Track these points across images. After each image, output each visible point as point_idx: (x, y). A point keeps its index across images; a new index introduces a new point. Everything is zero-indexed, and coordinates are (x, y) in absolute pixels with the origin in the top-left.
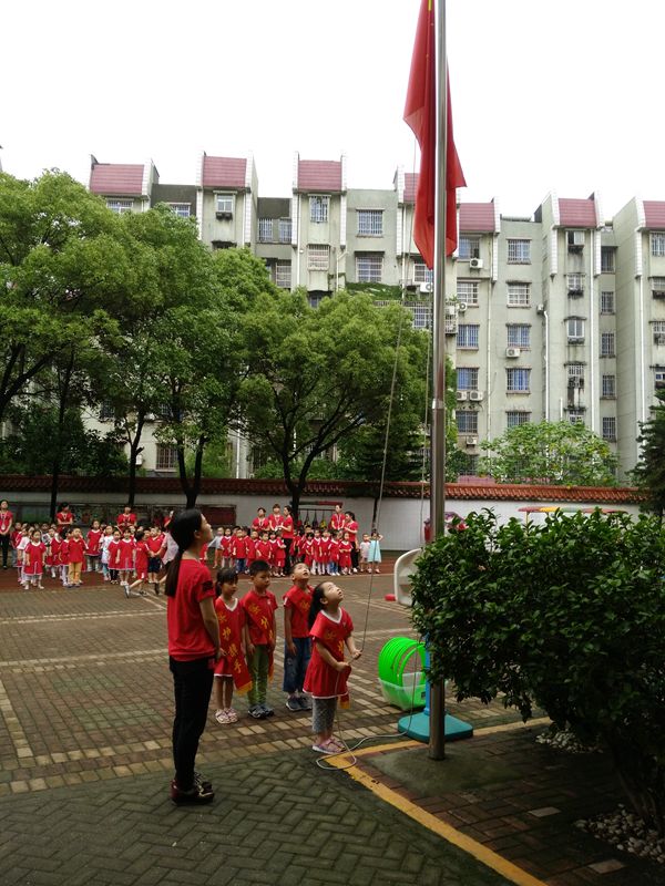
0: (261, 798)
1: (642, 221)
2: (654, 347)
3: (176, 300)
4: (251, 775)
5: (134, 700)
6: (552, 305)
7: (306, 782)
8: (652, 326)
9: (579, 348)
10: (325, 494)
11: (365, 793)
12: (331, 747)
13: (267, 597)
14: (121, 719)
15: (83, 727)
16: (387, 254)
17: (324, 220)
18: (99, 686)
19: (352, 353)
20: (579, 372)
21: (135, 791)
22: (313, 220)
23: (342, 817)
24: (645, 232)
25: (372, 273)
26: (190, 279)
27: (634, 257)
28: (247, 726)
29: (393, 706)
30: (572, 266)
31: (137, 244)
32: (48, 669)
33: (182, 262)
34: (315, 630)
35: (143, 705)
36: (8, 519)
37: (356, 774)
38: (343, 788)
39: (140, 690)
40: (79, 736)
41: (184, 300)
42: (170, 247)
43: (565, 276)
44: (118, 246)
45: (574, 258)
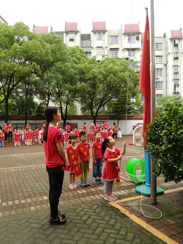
0: (86, 221)
3: (58, 60)
4: (82, 210)
5: (42, 180)
6: (169, 62)
7: (103, 213)
9: (177, 75)
10: (103, 119)
11: (126, 219)
12: (112, 198)
13: (86, 144)
14: (36, 187)
15: (22, 190)
16: (120, 48)
17: (101, 39)
18: (31, 176)
19: (110, 75)
20: (177, 82)
21: (35, 218)
22: (98, 39)
23: (119, 230)
25: (115, 54)
26: (61, 54)
28: (80, 190)
29: (132, 182)
30: (175, 51)
31: (44, 43)
32: (16, 170)
33: (59, 49)
34: (106, 155)
35: (45, 182)
36: (11, 127)
37: (123, 210)
38: (118, 216)
40: (20, 194)
41: (60, 60)
42: (55, 44)
43: (173, 53)
44: (38, 42)
45: (175, 48)
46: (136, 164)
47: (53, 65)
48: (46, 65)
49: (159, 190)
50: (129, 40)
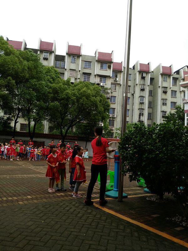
0: (68, 210)
1: (161, 72)
2: (162, 106)
4: (63, 204)
5: (21, 186)
6: (136, 92)
7: (81, 207)
8: (162, 100)
9: (143, 105)
10: (72, 139)
14: (17, 190)
15: (6, 192)
16: (92, 74)
17: (75, 63)
18: (9, 183)
19: (83, 98)
20: (142, 111)
21: (26, 208)
22: (72, 62)
23: (95, 215)
24: (162, 75)
25: (88, 79)
27: (158, 81)
30: (142, 83)
31: (22, 60)
38: (93, 208)
39: (22, 184)
41: (35, 78)
45: (142, 80)
50: (102, 67)
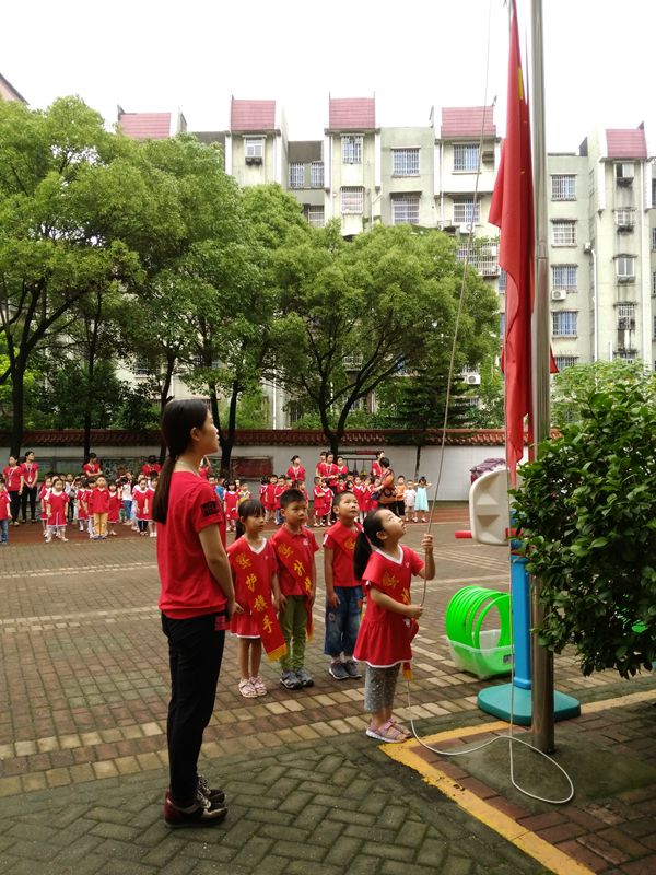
0: (296, 815)
3: (205, 234)
4: (283, 775)
5: (141, 666)
6: (600, 242)
7: (359, 787)
9: (629, 288)
10: (364, 444)
11: (445, 807)
12: (392, 732)
13: (303, 536)
14: (119, 691)
15: (68, 702)
16: (426, 193)
17: (357, 161)
18: (101, 649)
19: (391, 287)
20: (629, 313)
22: (346, 161)
23: (417, 849)
25: (409, 215)
26: (216, 212)
28: (277, 700)
29: (465, 672)
30: (621, 201)
31: (156, 172)
32: (47, 627)
33: (207, 194)
34: (369, 574)
35: (151, 672)
36: (33, 471)
37: (432, 775)
38: (413, 797)
39: (150, 653)
40: (60, 716)
41: (210, 235)
42: (193, 176)
43: (613, 211)
44: (135, 171)
45: (623, 193)
46: (482, 606)
47: (188, 250)
48: (161, 251)
49: (562, 700)
50: (459, 163)
